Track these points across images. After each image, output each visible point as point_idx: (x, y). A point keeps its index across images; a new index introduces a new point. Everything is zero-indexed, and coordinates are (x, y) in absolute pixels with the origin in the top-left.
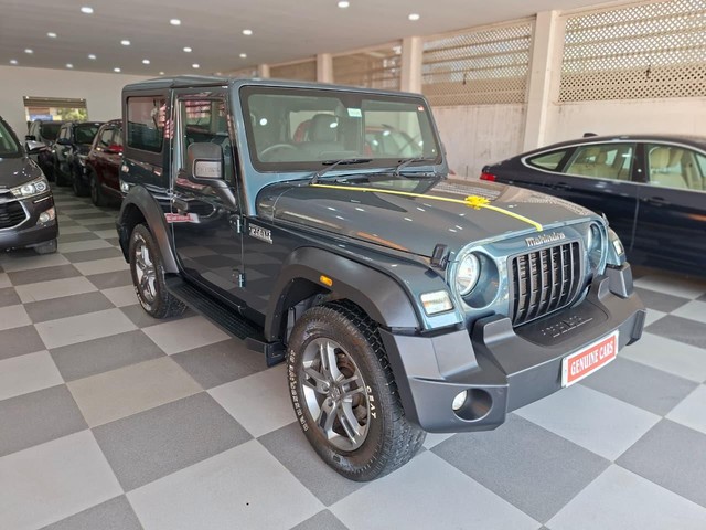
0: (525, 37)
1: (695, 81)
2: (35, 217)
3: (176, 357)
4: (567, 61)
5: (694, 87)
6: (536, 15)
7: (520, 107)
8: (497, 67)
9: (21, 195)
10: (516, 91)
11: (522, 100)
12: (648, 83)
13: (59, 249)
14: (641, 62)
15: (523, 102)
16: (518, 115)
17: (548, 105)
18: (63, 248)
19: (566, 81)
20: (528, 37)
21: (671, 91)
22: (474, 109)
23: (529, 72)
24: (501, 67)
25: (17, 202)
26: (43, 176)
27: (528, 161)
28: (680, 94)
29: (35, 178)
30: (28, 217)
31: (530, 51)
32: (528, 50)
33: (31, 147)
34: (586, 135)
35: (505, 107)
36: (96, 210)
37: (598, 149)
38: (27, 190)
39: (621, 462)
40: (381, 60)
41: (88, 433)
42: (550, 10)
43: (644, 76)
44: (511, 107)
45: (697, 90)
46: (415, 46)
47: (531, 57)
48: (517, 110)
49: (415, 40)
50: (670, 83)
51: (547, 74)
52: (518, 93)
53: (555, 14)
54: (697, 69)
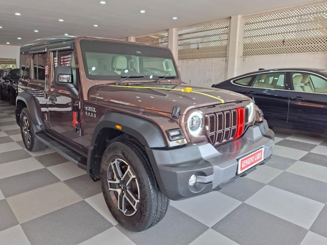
0: (226, 27)
1: (305, 46)
3: (66, 182)
4: (246, 38)
5: (305, 48)
6: (231, 17)
7: (224, 59)
8: (213, 41)
10: (222, 52)
11: (225, 56)
12: (284, 47)
14: (280, 38)
15: (226, 57)
16: (224, 63)
17: (238, 58)
19: (246, 47)
20: (227, 27)
21: (295, 50)
22: (203, 61)
23: (229, 43)
24: (215, 41)
27: (234, 82)
28: (299, 51)
31: (228, 34)
32: (227, 33)
34: (260, 69)
35: (217, 59)
37: (266, 76)
40: (158, 39)
41: (19, 227)
42: (237, 15)
43: (282, 43)
44: (220, 59)
45: (306, 49)
46: (175, 32)
47: (229, 36)
48: (223, 61)
49: (174, 30)
50: (294, 46)
51: (237, 43)
52: (224, 53)
53: (239, 16)
54: (306, 40)
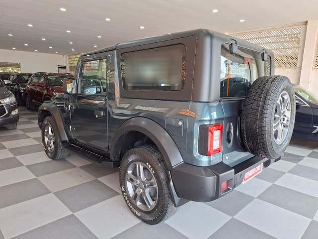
2: (10, 112)
9: (4, 103)
13: (17, 128)
18: (19, 127)
25: (3, 106)
26: (13, 95)
29: (9, 96)
30: (7, 113)
33: (6, 83)
36: (28, 112)
38: (7, 101)
39: (259, 197)
